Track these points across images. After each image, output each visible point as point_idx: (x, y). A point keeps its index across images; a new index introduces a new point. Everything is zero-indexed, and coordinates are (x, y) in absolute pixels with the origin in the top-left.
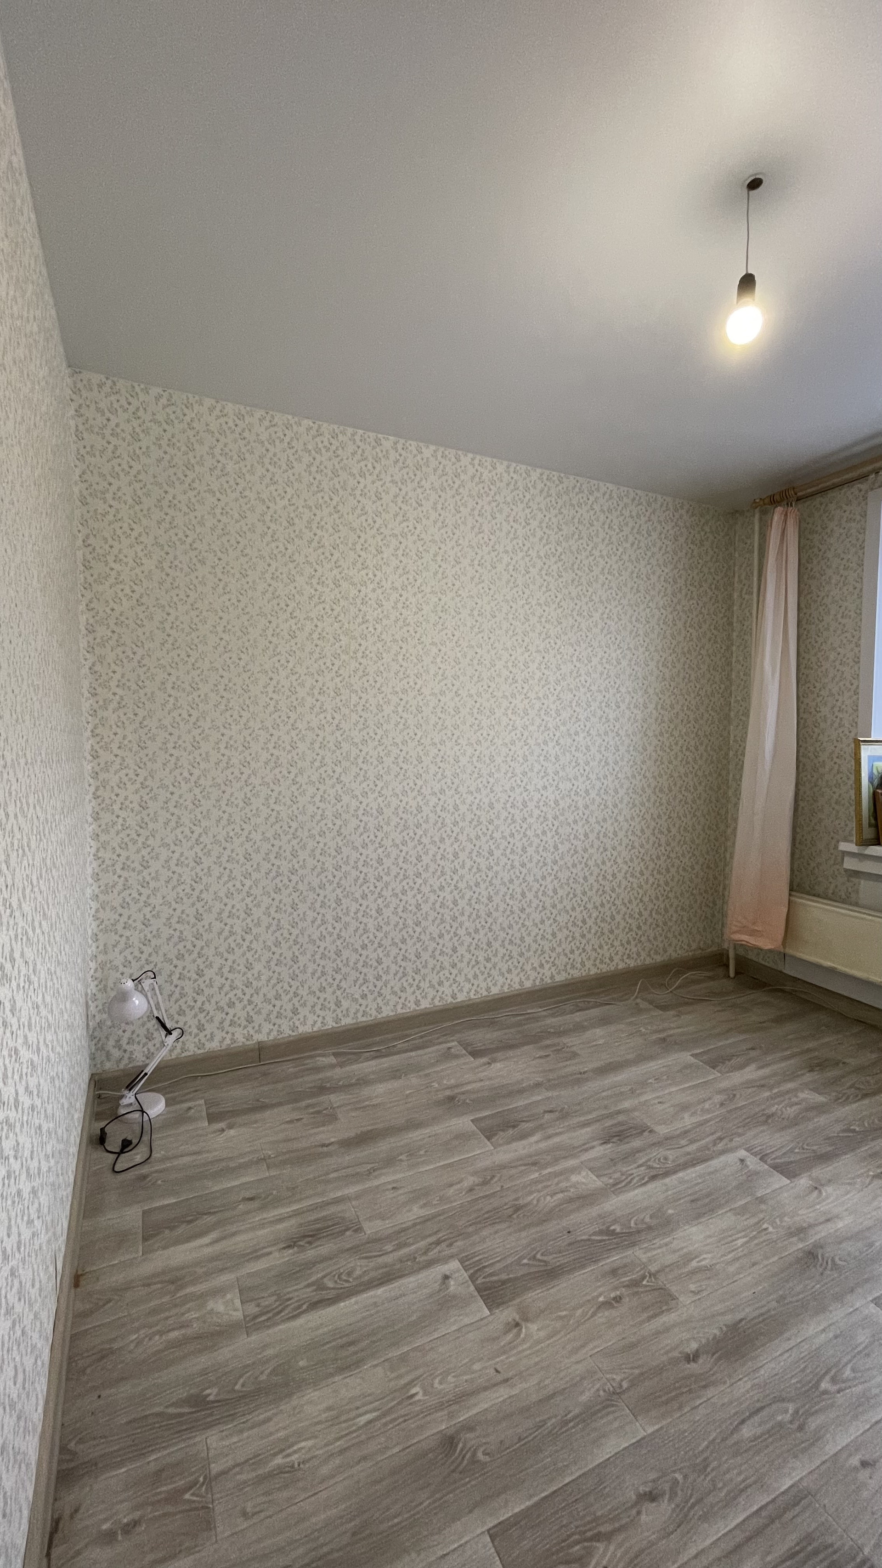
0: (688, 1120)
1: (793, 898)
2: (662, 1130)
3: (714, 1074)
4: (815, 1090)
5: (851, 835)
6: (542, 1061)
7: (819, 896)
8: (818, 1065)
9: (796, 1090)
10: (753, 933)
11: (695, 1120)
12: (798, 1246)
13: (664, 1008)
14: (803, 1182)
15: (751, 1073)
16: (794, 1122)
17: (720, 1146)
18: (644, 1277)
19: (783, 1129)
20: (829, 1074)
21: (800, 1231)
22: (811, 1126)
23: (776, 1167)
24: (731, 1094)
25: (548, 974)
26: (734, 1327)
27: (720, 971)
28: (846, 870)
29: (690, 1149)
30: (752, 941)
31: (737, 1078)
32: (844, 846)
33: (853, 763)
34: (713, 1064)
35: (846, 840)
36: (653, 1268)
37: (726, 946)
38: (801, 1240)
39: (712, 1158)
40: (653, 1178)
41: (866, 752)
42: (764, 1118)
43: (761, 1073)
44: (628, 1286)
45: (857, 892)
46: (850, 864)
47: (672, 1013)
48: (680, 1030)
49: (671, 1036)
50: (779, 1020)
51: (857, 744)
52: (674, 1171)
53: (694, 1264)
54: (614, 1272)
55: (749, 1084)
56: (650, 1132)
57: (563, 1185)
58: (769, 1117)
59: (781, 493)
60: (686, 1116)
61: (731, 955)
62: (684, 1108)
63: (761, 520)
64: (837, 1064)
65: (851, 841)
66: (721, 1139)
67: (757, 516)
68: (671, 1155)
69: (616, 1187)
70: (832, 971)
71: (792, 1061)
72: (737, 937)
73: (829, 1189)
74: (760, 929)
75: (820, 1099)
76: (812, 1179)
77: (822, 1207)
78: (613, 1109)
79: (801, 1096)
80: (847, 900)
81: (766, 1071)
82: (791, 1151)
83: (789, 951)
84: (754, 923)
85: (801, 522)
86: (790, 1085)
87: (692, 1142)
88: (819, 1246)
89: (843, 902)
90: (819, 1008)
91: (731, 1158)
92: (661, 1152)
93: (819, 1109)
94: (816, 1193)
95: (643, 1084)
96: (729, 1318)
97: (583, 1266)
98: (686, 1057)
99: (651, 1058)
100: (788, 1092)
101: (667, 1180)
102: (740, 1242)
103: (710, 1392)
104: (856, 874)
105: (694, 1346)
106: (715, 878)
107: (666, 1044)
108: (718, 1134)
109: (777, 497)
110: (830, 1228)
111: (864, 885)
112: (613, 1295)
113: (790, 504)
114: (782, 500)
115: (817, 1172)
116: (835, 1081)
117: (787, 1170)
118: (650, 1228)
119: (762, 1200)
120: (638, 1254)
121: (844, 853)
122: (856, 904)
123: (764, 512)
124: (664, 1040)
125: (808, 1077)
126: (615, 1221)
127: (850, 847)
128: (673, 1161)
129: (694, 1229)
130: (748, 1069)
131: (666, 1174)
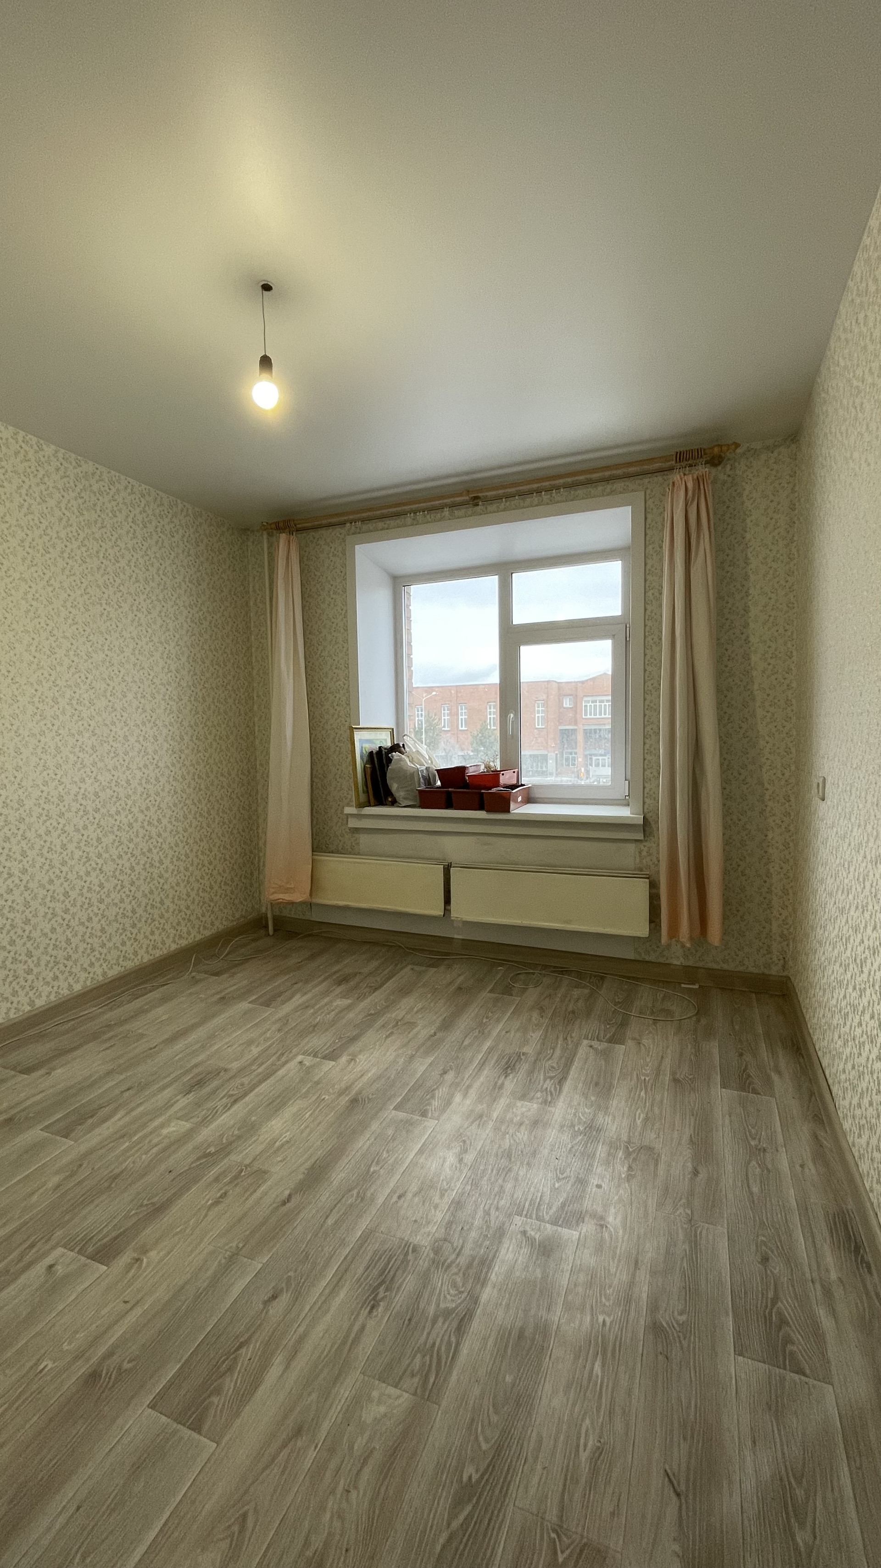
0: (255, 1051)
1: (316, 857)
2: (235, 1065)
3: (270, 1011)
4: (344, 997)
5: (351, 801)
6: (108, 1051)
7: (332, 852)
8: (343, 980)
9: (331, 1002)
10: (288, 890)
11: (260, 1049)
12: (344, 1100)
13: (217, 974)
14: (344, 1059)
15: (298, 1000)
16: (333, 1023)
17: (283, 1059)
18: (242, 1171)
19: (327, 1030)
20: (352, 983)
21: (348, 1088)
22: (344, 1021)
23: (325, 1058)
24: (285, 1020)
25: (99, 971)
26: (312, 1167)
27: (262, 932)
28: (350, 829)
29: (260, 1070)
30: (287, 897)
31: (287, 1008)
32: (348, 810)
33: (349, 745)
34: (267, 1004)
35: (348, 805)
36: (247, 1162)
37: (264, 910)
38: (347, 1095)
39: (279, 1069)
40: (235, 1101)
41: (358, 736)
42: (311, 1029)
43: (305, 998)
44: (230, 1183)
45: (358, 844)
46: (353, 823)
47: (226, 976)
48: (235, 987)
49: (228, 994)
50: (313, 957)
51: (352, 730)
52: (251, 1090)
53: (277, 1144)
54: (217, 1179)
55: (296, 1010)
56: (226, 1070)
57: (155, 1141)
58: (315, 1026)
59: (284, 521)
60: (253, 1048)
61: (269, 916)
62: (250, 1043)
63: (268, 541)
64: (356, 975)
65: (352, 806)
66: (283, 1054)
67: (265, 536)
68: (246, 1080)
69: (205, 1121)
70: (347, 908)
71: (324, 984)
72: (272, 897)
73: (361, 1057)
74: (292, 886)
75: (349, 1001)
76: (349, 1055)
77: (358, 1069)
78: (189, 1066)
79: (335, 1004)
80: (352, 851)
81: (309, 996)
82: (334, 1042)
83: (315, 900)
84: (287, 883)
85: (300, 549)
86: (326, 1000)
87: (260, 1065)
88: (359, 1092)
89: (350, 853)
90: (339, 940)
91: (293, 1064)
92: (238, 1081)
93: (349, 1008)
94: (353, 1063)
95: (212, 1037)
96: (308, 1165)
97: (189, 1189)
98: (244, 1005)
99: (213, 1016)
100: (326, 1005)
101: (247, 1098)
102: (307, 1115)
103: (302, 1215)
104: (356, 830)
105: (287, 1192)
106: (251, 852)
107: (224, 1001)
108: (279, 1053)
109: (281, 525)
110: (365, 1079)
111: (364, 839)
112: (219, 1195)
113: (291, 533)
114: (285, 529)
115: (352, 1049)
116: (356, 987)
117: (332, 1056)
118: (239, 1137)
119: (318, 1083)
120: (235, 1158)
121: (348, 815)
122: (359, 854)
123: (270, 535)
124: (223, 998)
125: (339, 990)
126: (209, 1146)
127: (350, 810)
128: (249, 1084)
129: (273, 1122)
130: (294, 999)
131: (245, 1095)
